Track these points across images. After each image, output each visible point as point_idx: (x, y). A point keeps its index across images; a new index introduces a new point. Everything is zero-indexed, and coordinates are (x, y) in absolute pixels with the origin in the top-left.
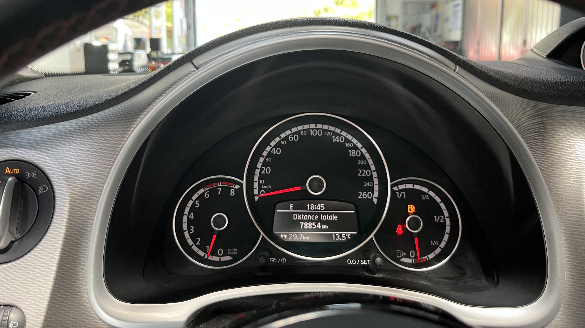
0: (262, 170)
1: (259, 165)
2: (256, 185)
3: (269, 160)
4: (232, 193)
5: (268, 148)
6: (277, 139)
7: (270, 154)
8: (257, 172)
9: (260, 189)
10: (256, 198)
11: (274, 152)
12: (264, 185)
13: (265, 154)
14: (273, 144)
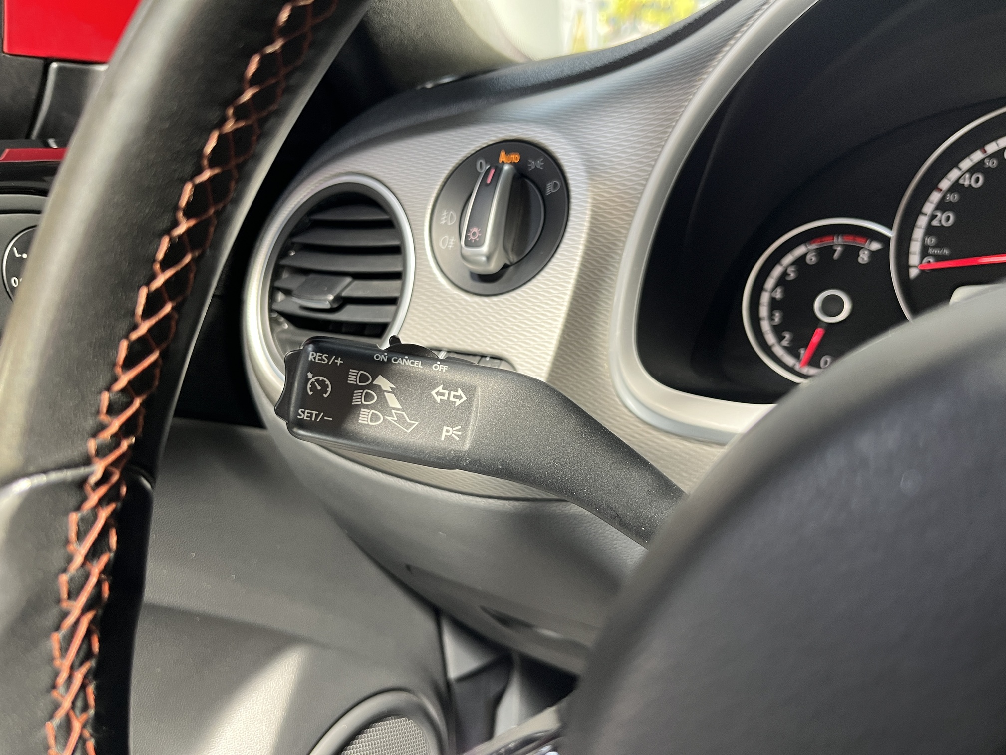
0: (933, 217)
1: (928, 208)
2: (915, 247)
3: (953, 198)
4: (864, 257)
5: (954, 174)
6: (977, 156)
7: (956, 187)
8: (922, 221)
9: (924, 252)
10: (914, 273)
11: (966, 183)
12: (935, 247)
13: (945, 184)
14: (966, 164)
